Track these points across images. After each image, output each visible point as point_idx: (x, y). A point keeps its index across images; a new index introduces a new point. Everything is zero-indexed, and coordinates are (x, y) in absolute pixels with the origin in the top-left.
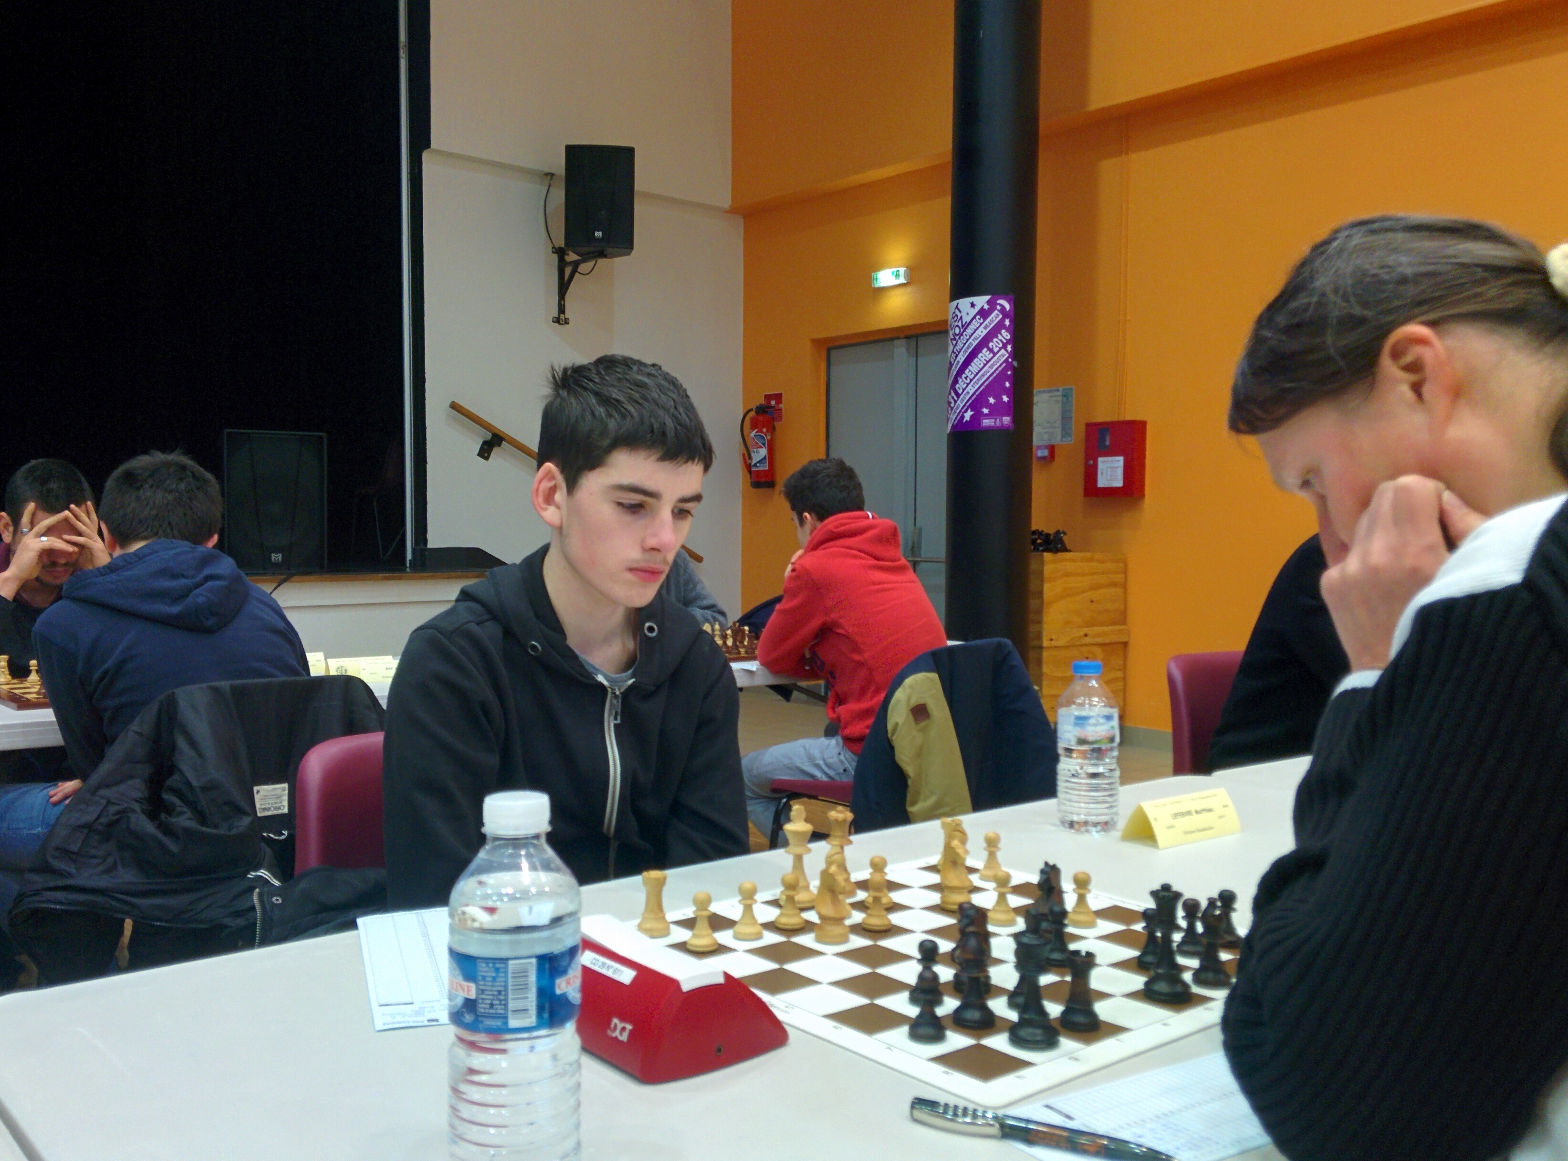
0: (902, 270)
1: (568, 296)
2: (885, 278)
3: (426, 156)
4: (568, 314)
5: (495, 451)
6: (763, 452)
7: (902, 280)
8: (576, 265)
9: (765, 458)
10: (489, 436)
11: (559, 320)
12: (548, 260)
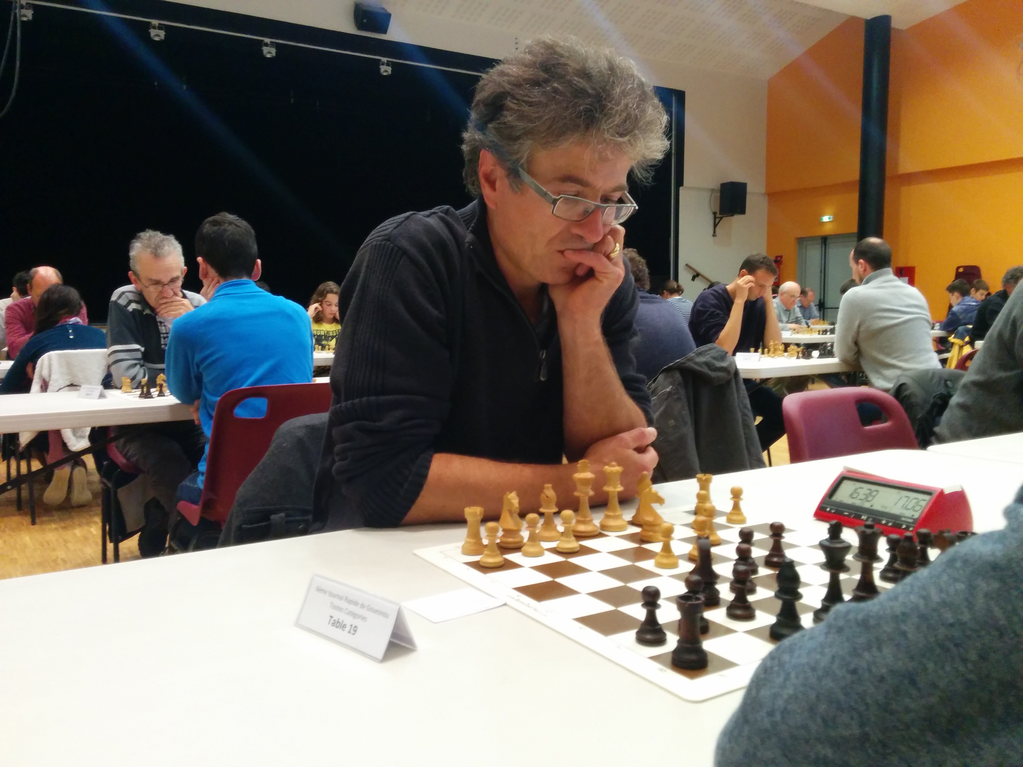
0: (831, 217)
1: (718, 229)
2: (826, 219)
3: (681, 188)
4: (717, 233)
5: (696, 279)
7: (831, 220)
8: (721, 218)
10: (695, 274)
11: (714, 235)
12: (711, 217)
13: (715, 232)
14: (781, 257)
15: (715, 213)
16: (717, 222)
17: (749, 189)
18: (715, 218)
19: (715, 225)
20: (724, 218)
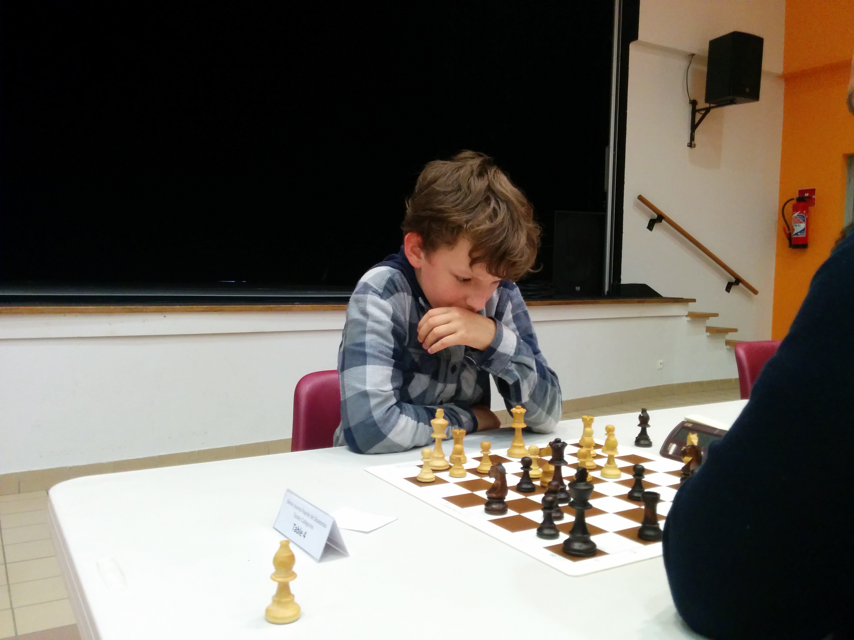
3: (632, 46)
4: (696, 141)
5: (656, 226)
6: (803, 226)
8: (707, 110)
9: (804, 230)
10: (655, 216)
11: (691, 145)
12: (687, 109)
13: (692, 138)
14: (812, 191)
15: (694, 103)
16: (697, 121)
18: (694, 112)
19: (694, 127)
20: (712, 111)
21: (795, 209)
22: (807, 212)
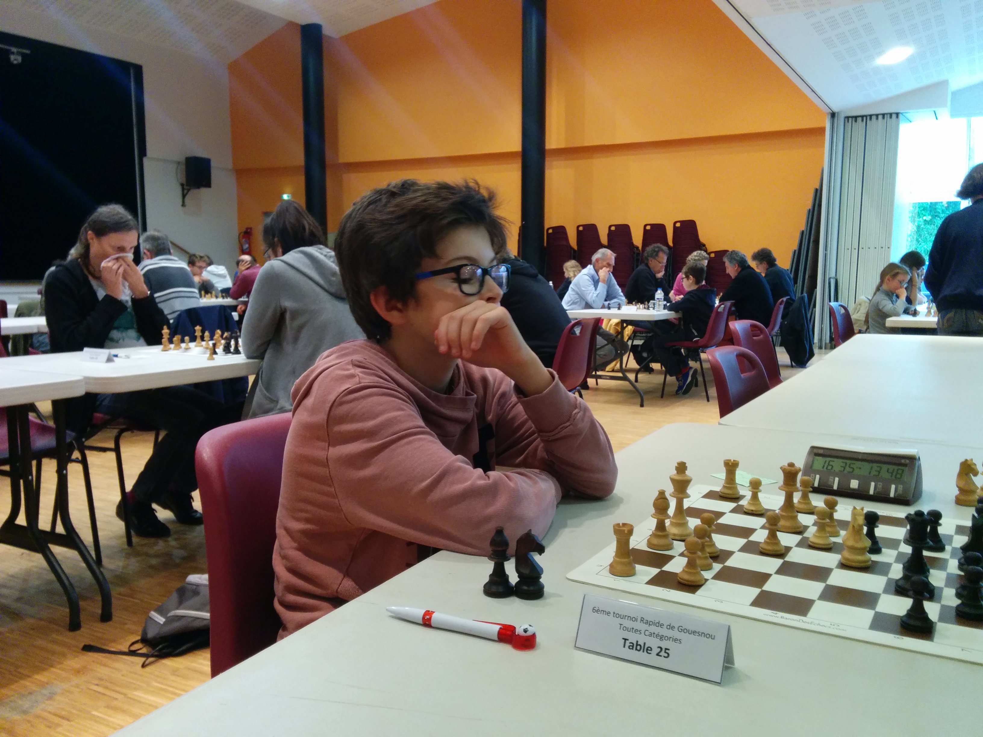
1: (186, 200)
3: (145, 159)
4: (185, 204)
6: (247, 246)
12: (180, 188)
13: (183, 202)
15: (182, 185)
16: (185, 193)
17: (213, 164)
18: (183, 189)
19: (184, 196)
20: (191, 190)
21: (243, 237)
22: (249, 239)
